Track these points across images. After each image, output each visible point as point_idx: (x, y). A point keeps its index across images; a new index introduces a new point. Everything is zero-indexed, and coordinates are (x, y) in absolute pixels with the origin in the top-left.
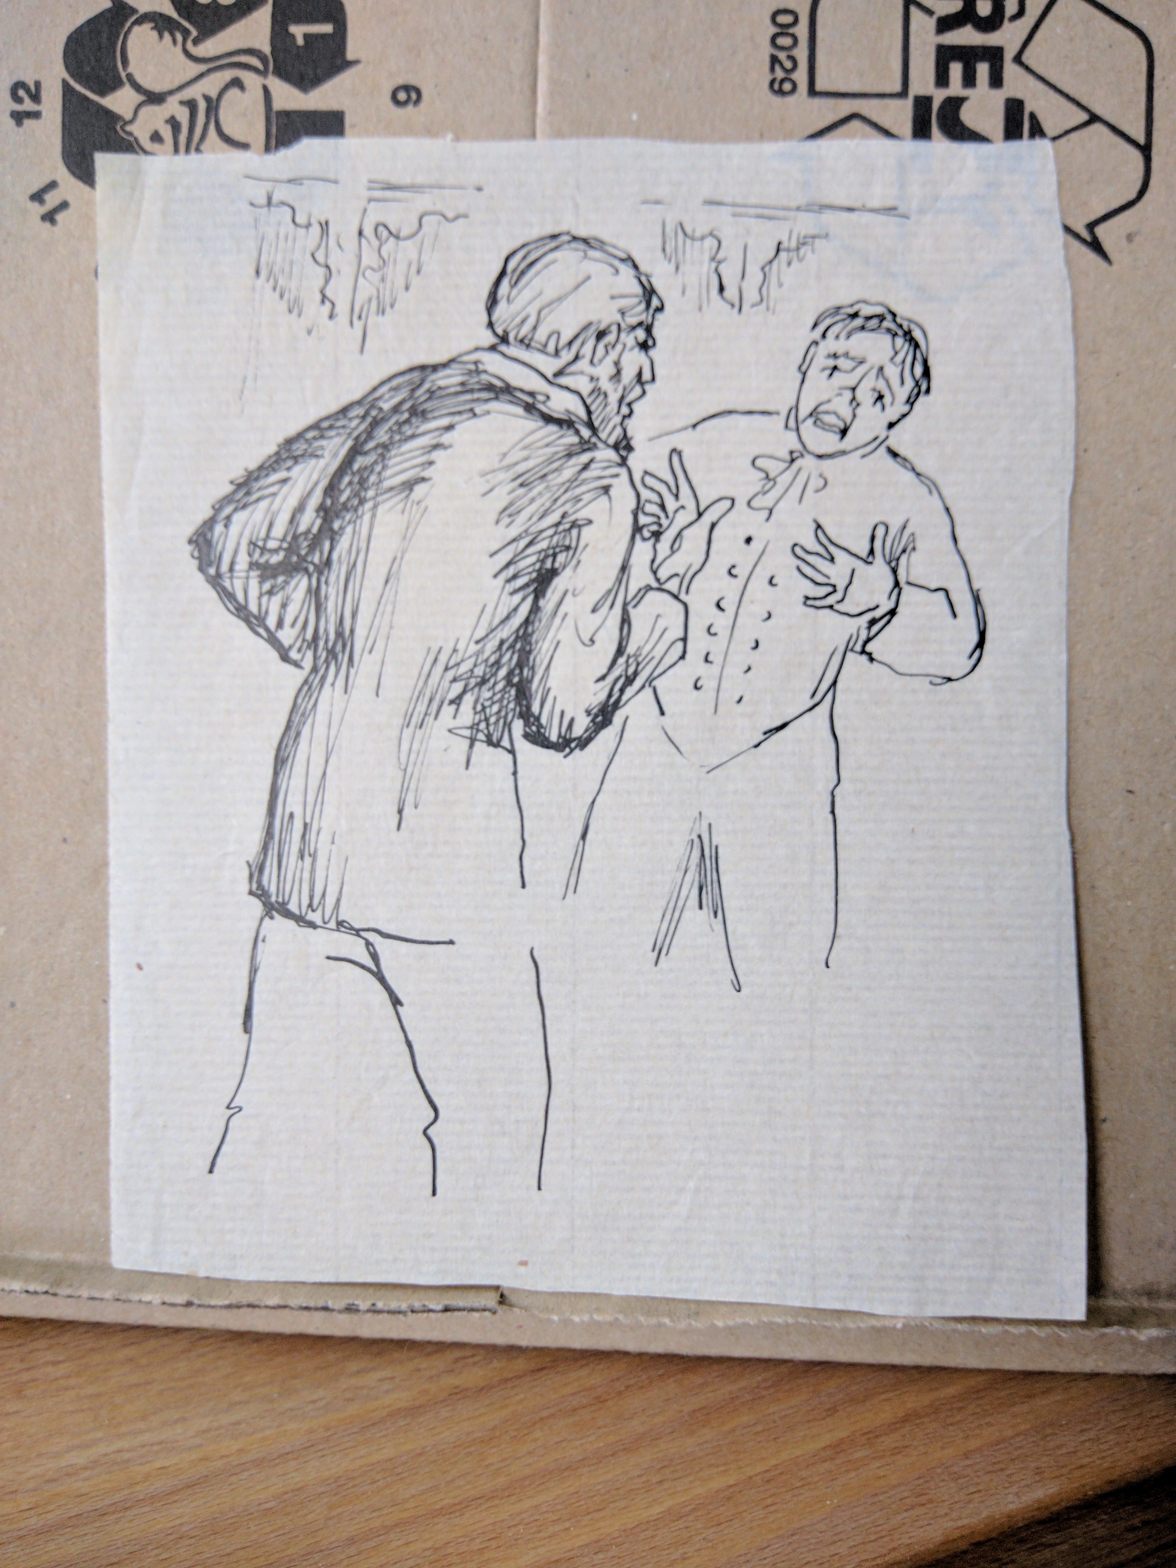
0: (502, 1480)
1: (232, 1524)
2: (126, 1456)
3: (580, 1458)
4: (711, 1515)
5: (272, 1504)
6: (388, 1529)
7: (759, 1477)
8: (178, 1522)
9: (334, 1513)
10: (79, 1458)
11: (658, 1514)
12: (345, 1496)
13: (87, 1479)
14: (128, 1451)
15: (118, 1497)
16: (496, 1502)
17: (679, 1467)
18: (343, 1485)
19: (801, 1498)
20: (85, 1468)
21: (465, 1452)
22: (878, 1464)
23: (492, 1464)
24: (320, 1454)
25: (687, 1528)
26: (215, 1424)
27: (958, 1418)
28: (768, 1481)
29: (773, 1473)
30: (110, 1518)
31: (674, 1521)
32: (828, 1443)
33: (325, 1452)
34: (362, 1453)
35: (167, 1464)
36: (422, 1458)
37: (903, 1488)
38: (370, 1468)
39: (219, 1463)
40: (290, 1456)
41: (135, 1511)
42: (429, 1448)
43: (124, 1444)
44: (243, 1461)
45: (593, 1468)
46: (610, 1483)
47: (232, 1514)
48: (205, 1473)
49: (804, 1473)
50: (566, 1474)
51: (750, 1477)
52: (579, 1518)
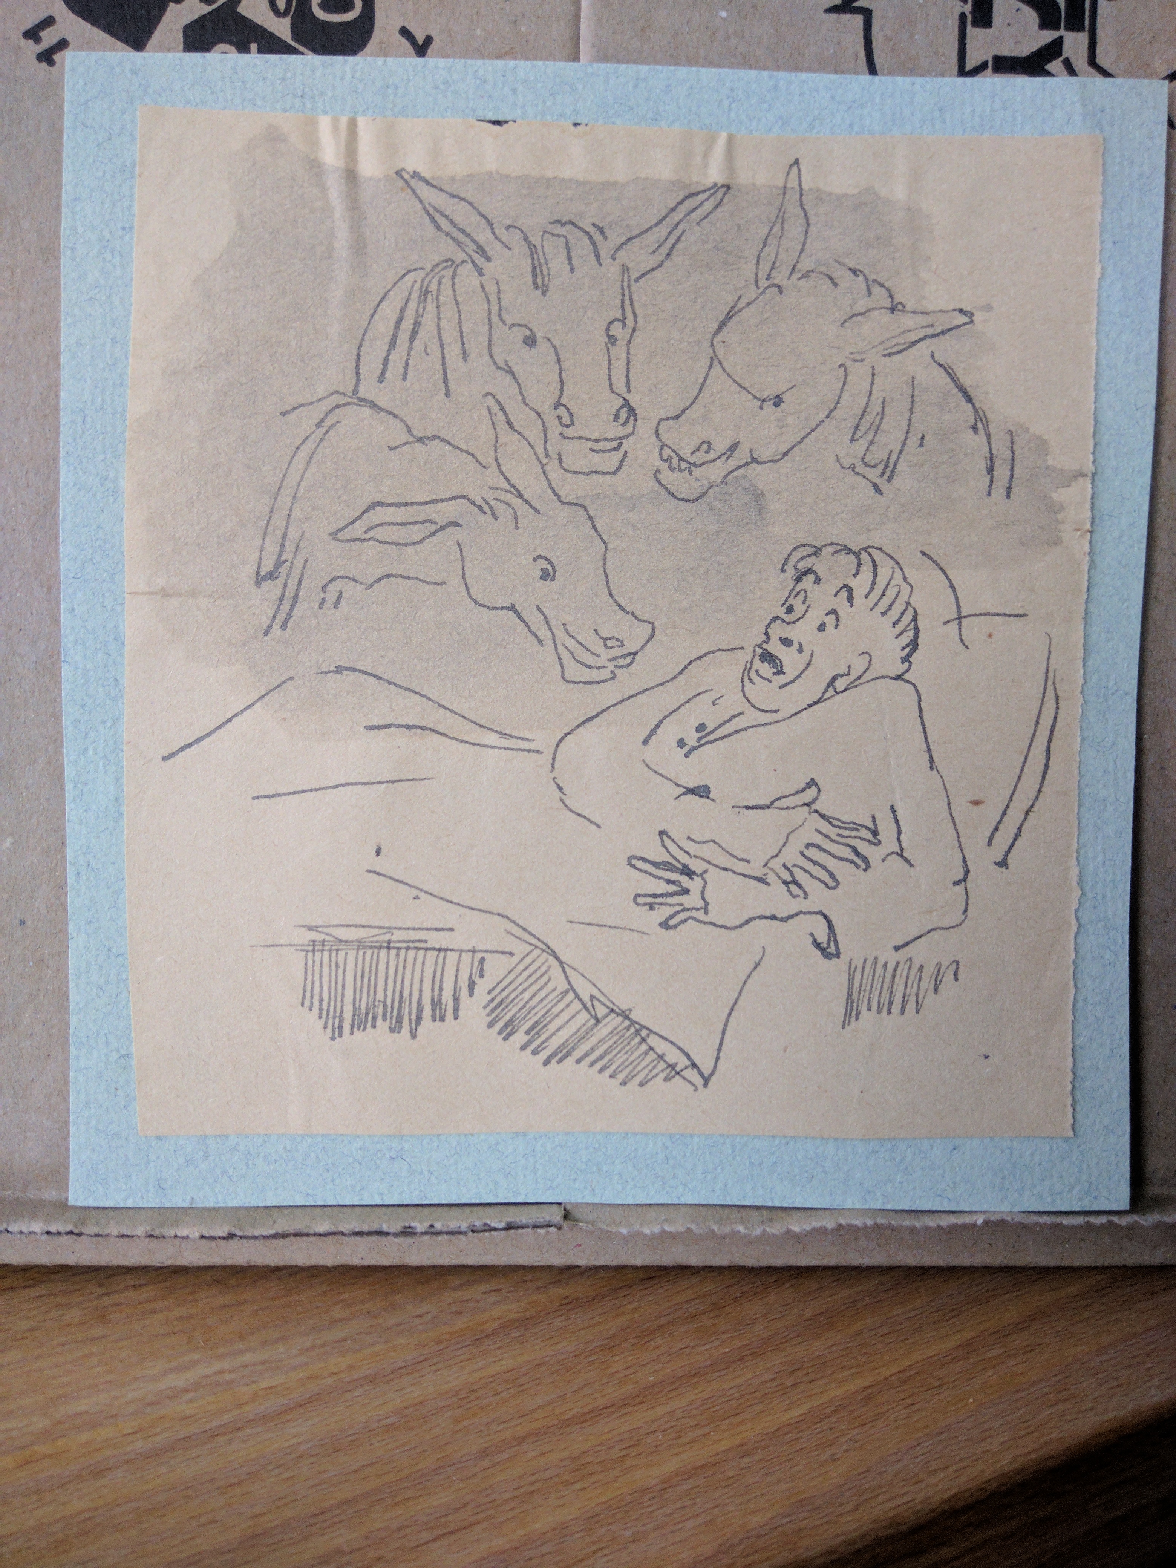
0: (629, 1388)
1: (352, 1441)
2: (228, 1377)
3: (709, 1363)
4: (853, 1416)
5: (393, 1420)
6: (520, 1441)
7: (894, 1378)
8: (294, 1441)
9: (460, 1426)
10: (177, 1381)
11: (799, 1416)
12: (467, 1409)
13: (190, 1401)
14: (230, 1372)
15: (225, 1418)
16: (629, 1409)
17: (811, 1369)
18: (465, 1398)
19: (942, 1396)
20: (186, 1391)
21: (586, 1361)
22: (1013, 1363)
23: (617, 1372)
24: (434, 1368)
25: (831, 1429)
26: (319, 1342)
27: (1086, 1315)
28: (905, 1382)
29: (907, 1374)
30: (222, 1439)
31: (816, 1423)
32: (958, 1343)
33: (440, 1366)
34: (480, 1364)
35: (274, 1384)
36: (544, 1369)
37: (1044, 1384)
38: (491, 1379)
39: (329, 1381)
40: (403, 1370)
41: (248, 1431)
42: (547, 1359)
43: (225, 1364)
44: (355, 1377)
45: (723, 1372)
46: (743, 1388)
47: (352, 1432)
48: (316, 1391)
49: (941, 1373)
50: (696, 1380)
51: (886, 1379)
52: (718, 1423)
